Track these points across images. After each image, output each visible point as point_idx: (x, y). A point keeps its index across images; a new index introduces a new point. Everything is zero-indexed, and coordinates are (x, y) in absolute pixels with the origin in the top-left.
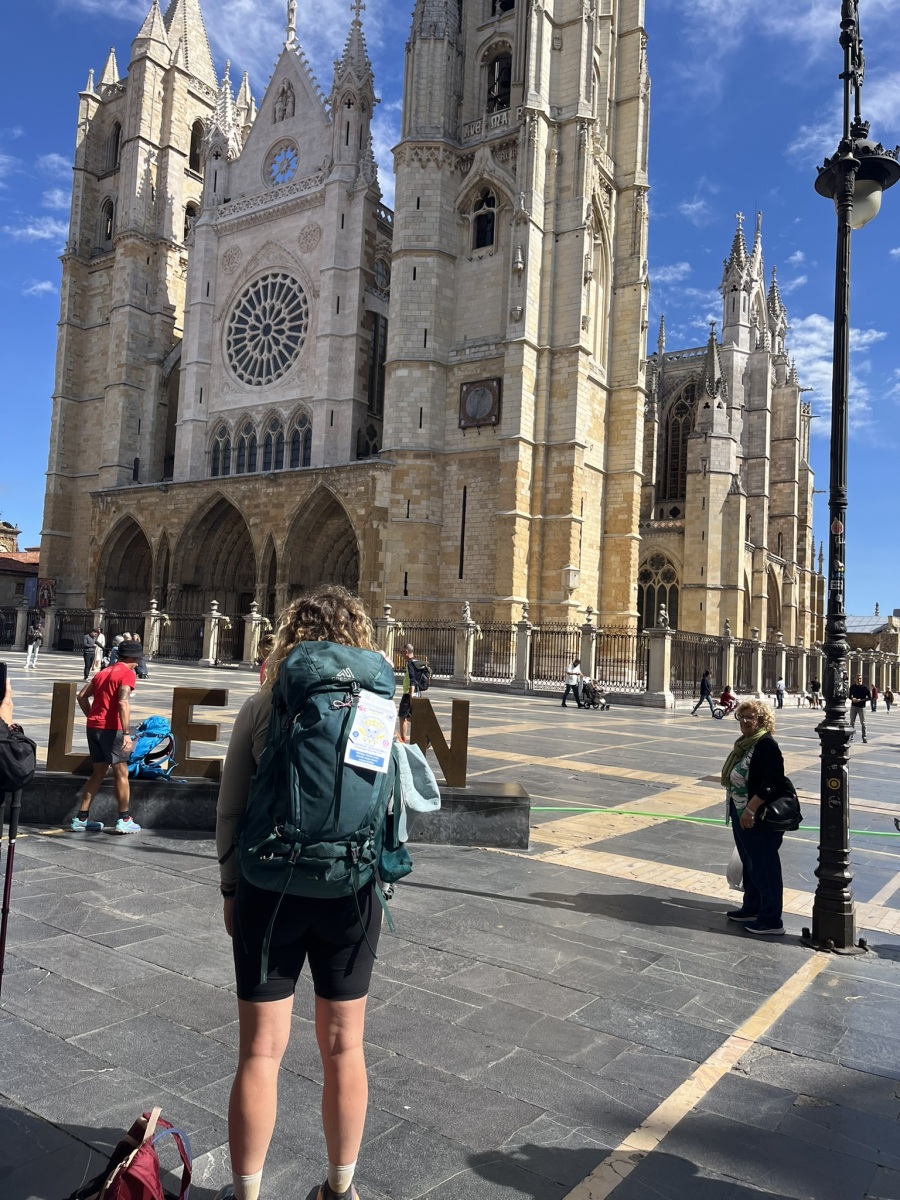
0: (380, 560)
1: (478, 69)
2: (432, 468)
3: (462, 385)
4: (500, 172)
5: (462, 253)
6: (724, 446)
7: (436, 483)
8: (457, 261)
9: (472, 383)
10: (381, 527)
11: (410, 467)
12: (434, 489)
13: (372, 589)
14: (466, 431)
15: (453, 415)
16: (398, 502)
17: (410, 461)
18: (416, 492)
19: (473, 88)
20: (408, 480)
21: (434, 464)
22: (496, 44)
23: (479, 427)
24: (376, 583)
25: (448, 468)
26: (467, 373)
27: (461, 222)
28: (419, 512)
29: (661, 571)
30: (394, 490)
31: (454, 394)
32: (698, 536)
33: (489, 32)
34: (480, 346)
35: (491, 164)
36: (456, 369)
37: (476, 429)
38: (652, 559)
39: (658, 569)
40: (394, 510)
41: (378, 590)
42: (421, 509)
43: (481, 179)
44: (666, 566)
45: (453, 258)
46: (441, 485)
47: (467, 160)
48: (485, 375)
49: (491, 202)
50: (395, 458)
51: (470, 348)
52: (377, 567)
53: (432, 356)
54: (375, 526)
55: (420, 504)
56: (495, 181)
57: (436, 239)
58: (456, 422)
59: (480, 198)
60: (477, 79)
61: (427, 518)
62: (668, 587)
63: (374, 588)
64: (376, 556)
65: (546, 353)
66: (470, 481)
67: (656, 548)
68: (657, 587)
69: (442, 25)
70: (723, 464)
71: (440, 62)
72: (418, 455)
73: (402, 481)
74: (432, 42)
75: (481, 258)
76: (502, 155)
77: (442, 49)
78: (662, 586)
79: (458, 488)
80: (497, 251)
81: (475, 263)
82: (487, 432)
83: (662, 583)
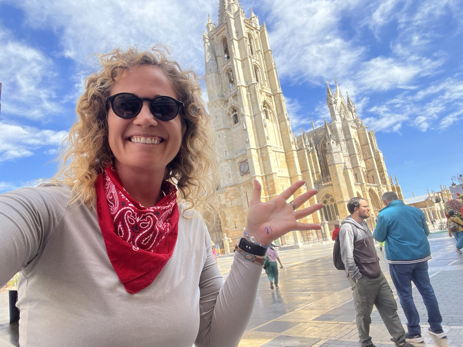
0: (226, 220)
1: (225, 77)
2: (236, 189)
3: (239, 163)
4: (236, 103)
5: (231, 126)
6: (338, 155)
7: (238, 193)
8: (231, 129)
9: (241, 162)
10: (225, 210)
11: (229, 190)
12: (237, 195)
13: (226, 229)
14: (243, 176)
15: (238, 172)
16: (228, 201)
17: (229, 189)
18: (233, 197)
19: (225, 82)
20: (230, 194)
21: (236, 188)
22: (228, 69)
23: (246, 174)
24: (227, 227)
25: (241, 188)
26: (239, 160)
27: (229, 118)
28: (235, 203)
29: (329, 199)
30: (226, 198)
31: (237, 166)
32: (337, 185)
33: (226, 66)
34: (241, 151)
35: (233, 101)
36: (236, 159)
37: (245, 175)
38: (326, 196)
40: (228, 204)
41: (228, 229)
42: (235, 202)
43: (232, 106)
44: (331, 197)
45: (229, 129)
46: (240, 193)
47: (227, 101)
48: (244, 159)
49: (236, 111)
50: (224, 189)
51: (239, 152)
52: (226, 222)
53: (228, 158)
54: (223, 210)
55: (234, 200)
56: (235, 105)
57: (223, 125)
58: (240, 174)
59: (233, 111)
60: (225, 79)
61: (237, 204)
62: (333, 204)
63: (226, 228)
64: (225, 219)
65: (259, 149)
66: (247, 190)
67: (326, 192)
68: (329, 205)
69: (212, 69)
70: (339, 160)
71: (214, 79)
72: (231, 187)
73: (228, 195)
74: (211, 74)
75: (236, 127)
76: (235, 98)
77: (213, 75)
79: (244, 193)
80: (240, 124)
81: (235, 129)
82: (248, 175)
83: (331, 203)
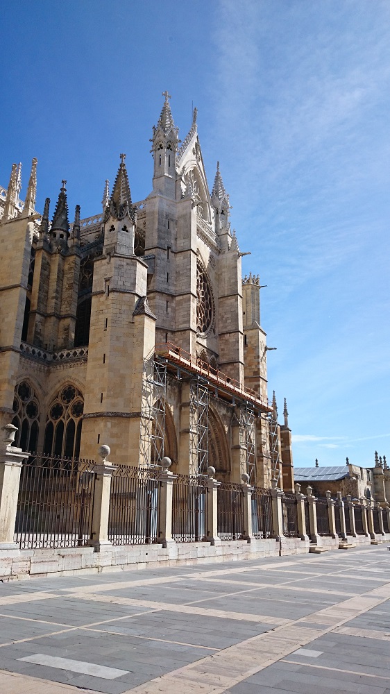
6: (129, 267)
29: (71, 405)
32: (100, 359)
38: (65, 391)
39: (69, 402)
44: (77, 399)
62: (76, 421)
67: (66, 380)
68: (66, 423)
70: (128, 284)
78: (72, 420)
83: (72, 417)
